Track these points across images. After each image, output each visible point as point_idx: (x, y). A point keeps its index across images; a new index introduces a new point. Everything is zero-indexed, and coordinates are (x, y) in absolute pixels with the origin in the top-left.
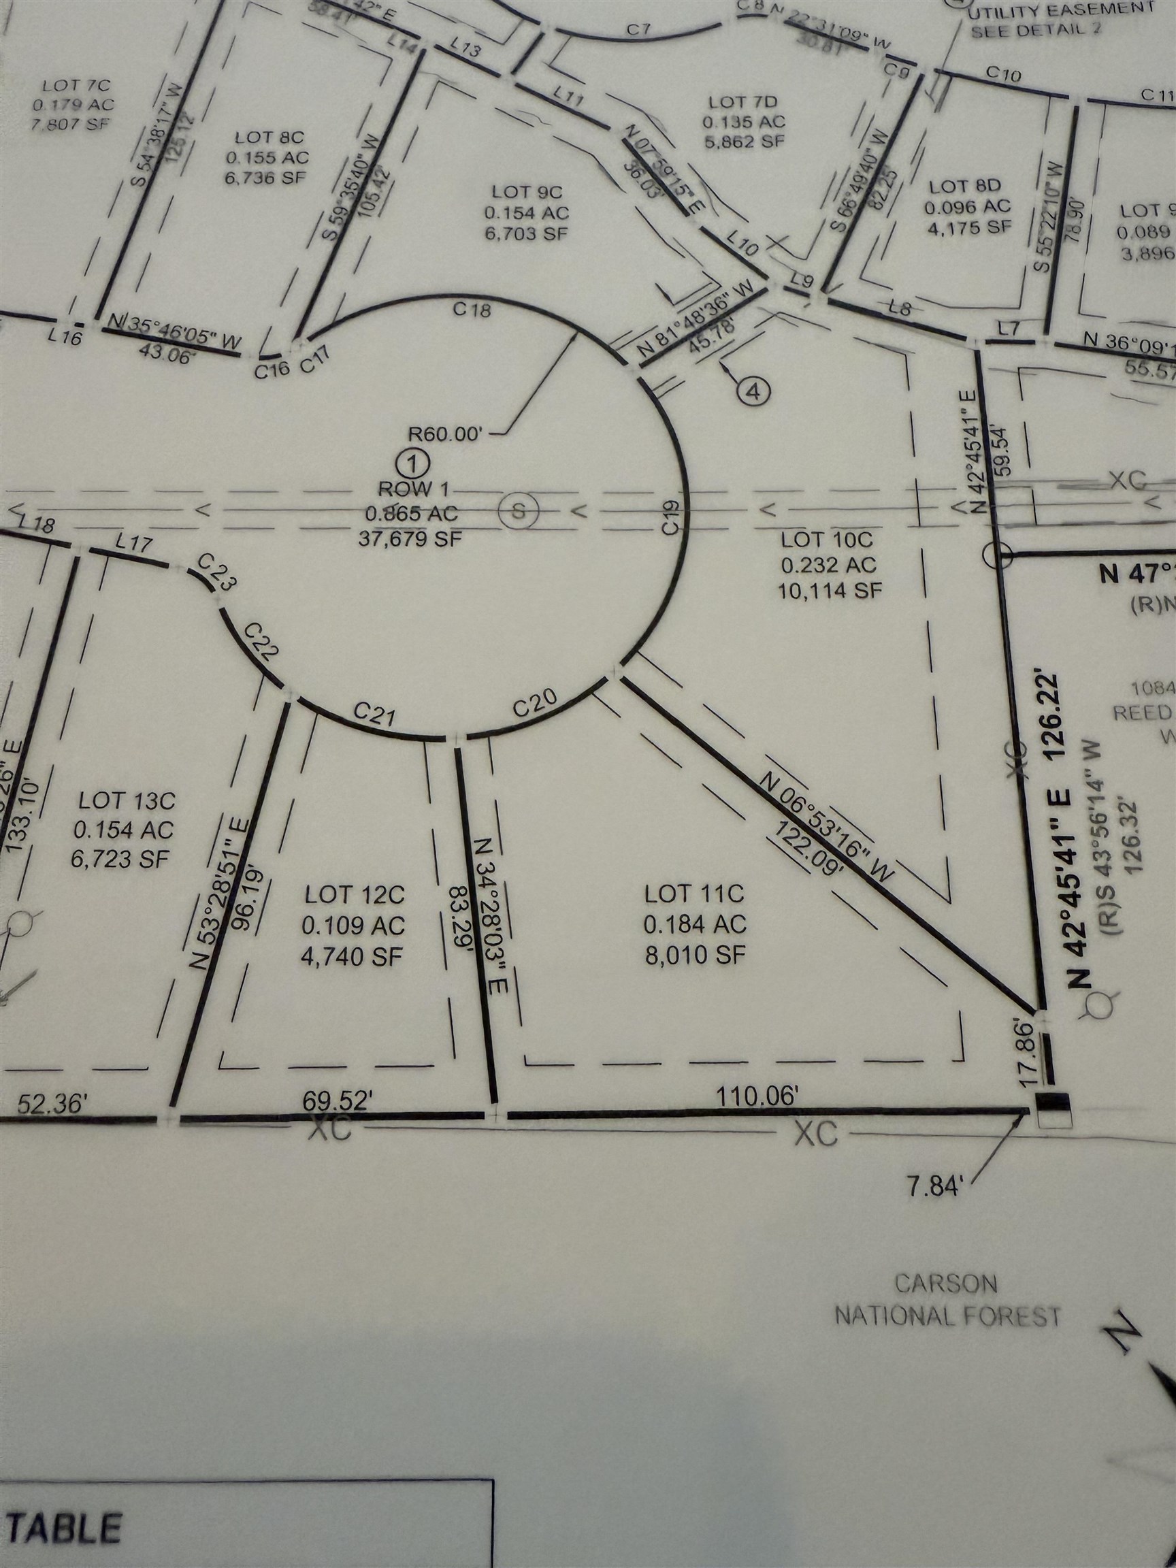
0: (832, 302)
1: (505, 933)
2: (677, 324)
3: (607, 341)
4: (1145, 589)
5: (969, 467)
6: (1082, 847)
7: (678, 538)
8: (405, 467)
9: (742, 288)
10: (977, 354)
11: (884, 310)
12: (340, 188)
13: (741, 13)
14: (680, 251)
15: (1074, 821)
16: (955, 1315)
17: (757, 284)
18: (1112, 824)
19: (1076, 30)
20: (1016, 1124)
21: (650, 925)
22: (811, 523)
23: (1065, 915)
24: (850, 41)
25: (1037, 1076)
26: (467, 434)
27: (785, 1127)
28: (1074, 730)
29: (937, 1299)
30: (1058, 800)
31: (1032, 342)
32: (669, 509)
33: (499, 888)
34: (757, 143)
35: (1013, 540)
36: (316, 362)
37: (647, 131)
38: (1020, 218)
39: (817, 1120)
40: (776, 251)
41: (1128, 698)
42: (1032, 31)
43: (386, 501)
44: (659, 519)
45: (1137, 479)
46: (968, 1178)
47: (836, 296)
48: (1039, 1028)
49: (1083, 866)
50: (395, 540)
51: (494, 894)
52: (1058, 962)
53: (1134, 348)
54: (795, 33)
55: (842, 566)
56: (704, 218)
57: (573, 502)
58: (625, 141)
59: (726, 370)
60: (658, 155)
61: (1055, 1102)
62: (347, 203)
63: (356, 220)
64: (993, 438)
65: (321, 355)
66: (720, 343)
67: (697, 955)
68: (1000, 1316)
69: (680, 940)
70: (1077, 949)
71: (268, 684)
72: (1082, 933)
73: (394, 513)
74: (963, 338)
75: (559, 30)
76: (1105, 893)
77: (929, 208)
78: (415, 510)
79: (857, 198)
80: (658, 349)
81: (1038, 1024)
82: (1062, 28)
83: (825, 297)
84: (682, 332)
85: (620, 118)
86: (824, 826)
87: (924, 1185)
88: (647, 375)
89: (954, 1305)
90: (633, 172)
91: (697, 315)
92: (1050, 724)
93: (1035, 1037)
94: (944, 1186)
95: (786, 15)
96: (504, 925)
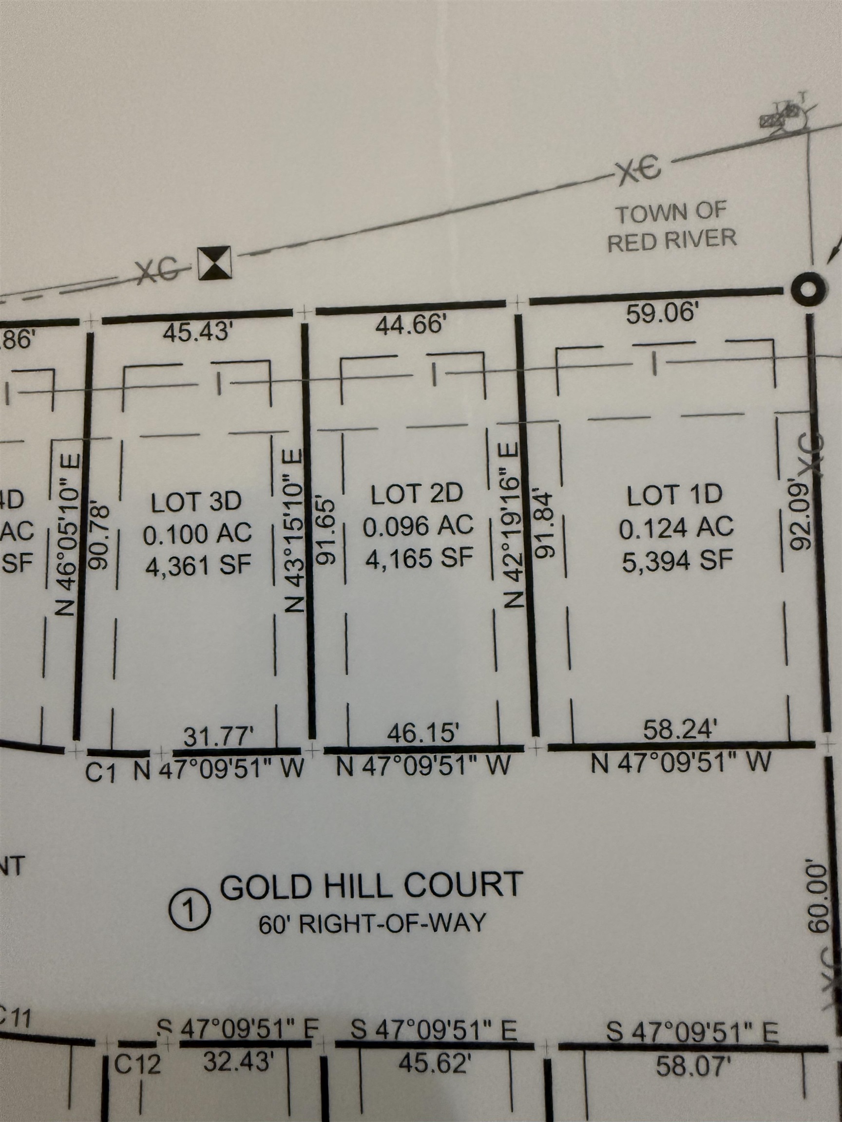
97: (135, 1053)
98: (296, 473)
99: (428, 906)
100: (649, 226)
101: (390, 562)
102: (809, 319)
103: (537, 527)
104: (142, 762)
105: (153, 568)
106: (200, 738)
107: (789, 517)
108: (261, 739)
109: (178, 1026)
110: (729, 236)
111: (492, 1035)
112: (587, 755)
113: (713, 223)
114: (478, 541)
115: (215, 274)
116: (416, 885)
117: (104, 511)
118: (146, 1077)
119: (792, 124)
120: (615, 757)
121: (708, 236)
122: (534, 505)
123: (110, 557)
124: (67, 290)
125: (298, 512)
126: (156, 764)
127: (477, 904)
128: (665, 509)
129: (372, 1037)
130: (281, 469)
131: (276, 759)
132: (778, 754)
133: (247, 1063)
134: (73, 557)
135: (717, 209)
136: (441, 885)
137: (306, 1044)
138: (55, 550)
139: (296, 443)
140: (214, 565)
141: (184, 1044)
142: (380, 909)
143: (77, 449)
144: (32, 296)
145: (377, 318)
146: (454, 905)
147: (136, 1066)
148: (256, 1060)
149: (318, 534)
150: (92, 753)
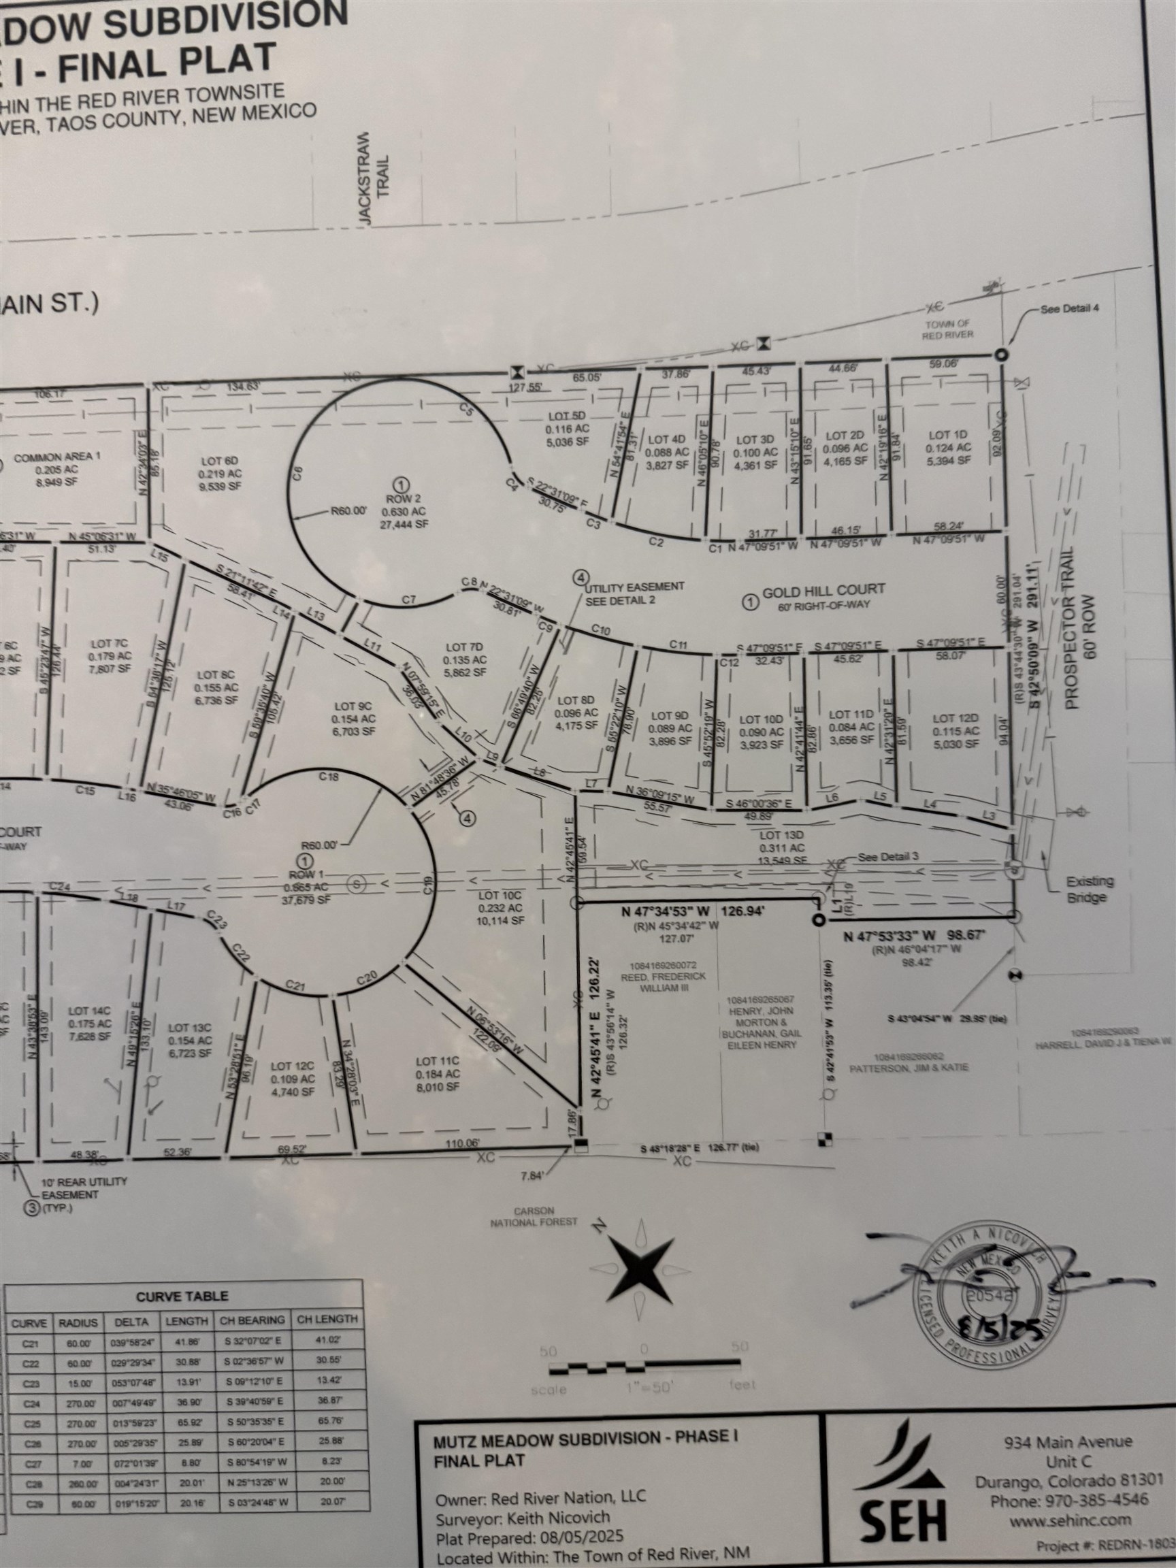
0: (508, 769)
1: (357, 1080)
2: (431, 782)
3: (396, 791)
4: (642, 919)
5: (567, 858)
6: (603, 1038)
7: (431, 896)
8: (301, 863)
9: (464, 760)
10: (575, 797)
11: (532, 773)
12: (257, 706)
13: (465, 587)
14: (431, 740)
15: (600, 1026)
16: (537, 1222)
17: (471, 758)
18: (616, 1028)
19: (640, 601)
20: (566, 1152)
21: (419, 1075)
22: (493, 887)
23: (593, 1067)
24: (521, 607)
25: (576, 1133)
26: (330, 845)
27: (474, 1155)
28: (602, 986)
29: (531, 1217)
30: (595, 1017)
31: (601, 791)
32: (426, 882)
33: (354, 1061)
34: (472, 673)
35: (585, 895)
36: (253, 808)
37: (415, 667)
38: (602, 719)
39: (487, 1152)
40: (480, 739)
41: (629, 971)
42: (618, 601)
43: (294, 881)
44: (423, 886)
45: (644, 864)
46: (546, 1172)
47: (510, 765)
48: (578, 1113)
49: (602, 1047)
50: (299, 901)
51: (352, 1064)
52: (588, 1086)
53: (650, 795)
54: (493, 601)
55: (506, 909)
56: (444, 720)
57: (383, 879)
58: (403, 674)
59: (454, 807)
60: (420, 681)
61: (582, 1143)
62: (261, 716)
63: (267, 726)
64: (580, 843)
65: (256, 803)
66: (452, 792)
67: (439, 1087)
68: (554, 1222)
69: (432, 1081)
70: (596, 1081)
71: (246, 973)
72: (599, 1074)
73: (298, 887)
74: (568, 789)
75: (366, 601)
76: (610, 1058)
77: (557, 714)
78: (308, 885)
79: (522, 707)
80: (422, 796)
81: (578, 1112)
82: (634, 600)
83: (503, 765)
84: (433, 786)
85: (400, 658)
86: (494, 1030)
87: (528, 1176)
88: (416, 810)
89: (537, 1219)
90: (407, 691)
91: (440, 776)
92: (594, 983)
93: (577, 1118)
94: (535, 1176)
95: (488, 589)
96: (357, 1077)
97: (728, 658)
98: (796, 428)
99: (847, 598)
100: (938, 330)
101: (834, 463)
102: (1002, 367)
103: (894, 448)
104: (732, 544)
105: (737, 467)
106: (756, 534)
107: (994, 444)
108: (780, 534)
109: (746, 647)
110: (970, 334)
111: (872, 647)
112: (911, 538)
113: (963, 329)
114: (870, 454)
115: (764, 348)
116: (843, 590)
117: (718, 444)
118: (733, 668)
119: (996, 290)
120: (923, 538)
121: (962, 334)
122: (893, 440)
123: (720, 462)
124: (703, 354)
125: (797, 443)
126: (738, 545)
127: (866, 597)
128: (944, 441)
129: (824, 650)
130: (790, 426)
131: (786, 542)
132: (988, 536)
133: (773, 662)
134: (705, 462)
135: (966, 323)
136: (852, 590)
137: (797, 653)
138: (697, 459)
139: (796, 415)
140: (763, 465)
141: (748, 655)
142: (828, 600)
143: (707, 418)
144: (689, 356)
145: (829, 366)
146: (857, 598)
147: (728, 663)
148: (777, 660)
149: (805, 452)
150: (712, 541)
